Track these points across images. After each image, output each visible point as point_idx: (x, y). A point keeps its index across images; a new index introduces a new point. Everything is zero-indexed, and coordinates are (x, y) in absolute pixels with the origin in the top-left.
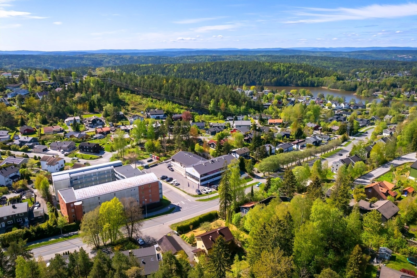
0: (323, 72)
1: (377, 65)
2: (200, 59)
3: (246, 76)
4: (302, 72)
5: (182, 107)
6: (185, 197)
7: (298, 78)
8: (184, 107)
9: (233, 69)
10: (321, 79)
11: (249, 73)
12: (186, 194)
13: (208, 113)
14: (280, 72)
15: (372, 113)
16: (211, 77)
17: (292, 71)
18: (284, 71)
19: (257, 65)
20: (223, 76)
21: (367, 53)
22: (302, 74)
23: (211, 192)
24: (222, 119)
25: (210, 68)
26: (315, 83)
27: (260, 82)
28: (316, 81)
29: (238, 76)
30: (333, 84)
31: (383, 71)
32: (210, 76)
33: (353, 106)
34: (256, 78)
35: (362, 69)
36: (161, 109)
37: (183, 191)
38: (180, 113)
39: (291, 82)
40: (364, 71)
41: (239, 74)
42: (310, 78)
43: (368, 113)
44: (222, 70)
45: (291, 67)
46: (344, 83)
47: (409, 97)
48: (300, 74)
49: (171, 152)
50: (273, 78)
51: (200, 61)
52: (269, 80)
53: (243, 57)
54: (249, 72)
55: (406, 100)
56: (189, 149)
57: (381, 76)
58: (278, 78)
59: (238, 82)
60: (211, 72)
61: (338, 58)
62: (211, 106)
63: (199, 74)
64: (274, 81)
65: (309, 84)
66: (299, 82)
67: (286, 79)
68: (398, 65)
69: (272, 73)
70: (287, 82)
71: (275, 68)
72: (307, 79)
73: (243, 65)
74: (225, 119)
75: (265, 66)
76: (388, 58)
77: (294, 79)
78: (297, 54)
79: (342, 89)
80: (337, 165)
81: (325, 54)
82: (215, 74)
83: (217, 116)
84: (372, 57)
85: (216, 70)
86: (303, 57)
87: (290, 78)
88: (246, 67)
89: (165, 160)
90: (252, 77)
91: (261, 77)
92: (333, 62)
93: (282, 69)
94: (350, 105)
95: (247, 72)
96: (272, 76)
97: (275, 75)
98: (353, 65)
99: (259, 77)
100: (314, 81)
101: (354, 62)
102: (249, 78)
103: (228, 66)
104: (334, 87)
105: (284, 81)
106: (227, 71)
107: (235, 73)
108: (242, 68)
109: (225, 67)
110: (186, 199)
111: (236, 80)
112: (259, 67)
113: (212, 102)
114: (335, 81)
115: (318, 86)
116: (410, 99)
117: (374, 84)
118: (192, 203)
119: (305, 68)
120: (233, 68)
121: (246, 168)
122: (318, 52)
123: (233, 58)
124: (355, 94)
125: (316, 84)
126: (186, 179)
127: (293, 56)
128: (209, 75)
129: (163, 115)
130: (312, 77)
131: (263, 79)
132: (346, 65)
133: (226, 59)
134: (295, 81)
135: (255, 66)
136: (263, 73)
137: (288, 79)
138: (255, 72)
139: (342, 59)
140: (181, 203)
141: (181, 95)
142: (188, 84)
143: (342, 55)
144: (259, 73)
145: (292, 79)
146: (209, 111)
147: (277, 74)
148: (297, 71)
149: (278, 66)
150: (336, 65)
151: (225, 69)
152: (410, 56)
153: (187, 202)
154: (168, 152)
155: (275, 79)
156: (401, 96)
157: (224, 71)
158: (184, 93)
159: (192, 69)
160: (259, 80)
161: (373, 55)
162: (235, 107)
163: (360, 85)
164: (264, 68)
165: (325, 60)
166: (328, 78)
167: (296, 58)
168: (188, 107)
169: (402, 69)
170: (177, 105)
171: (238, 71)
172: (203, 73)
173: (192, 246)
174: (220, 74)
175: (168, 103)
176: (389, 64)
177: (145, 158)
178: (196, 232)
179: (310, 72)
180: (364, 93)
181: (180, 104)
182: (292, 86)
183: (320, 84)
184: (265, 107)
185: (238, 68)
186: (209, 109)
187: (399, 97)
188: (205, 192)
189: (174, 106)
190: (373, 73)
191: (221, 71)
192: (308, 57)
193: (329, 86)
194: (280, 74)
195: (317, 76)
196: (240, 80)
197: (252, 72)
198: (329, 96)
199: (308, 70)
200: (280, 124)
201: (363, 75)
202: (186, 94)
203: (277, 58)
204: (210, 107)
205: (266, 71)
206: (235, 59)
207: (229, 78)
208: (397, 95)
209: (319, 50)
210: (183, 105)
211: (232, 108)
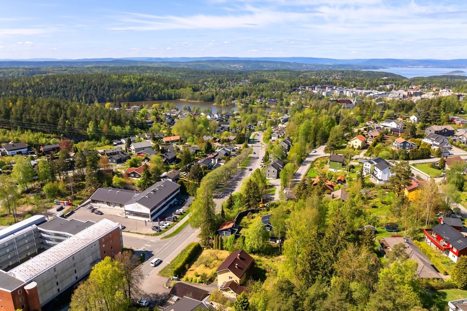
0: (177, 84)
1: (218, 74)
2: (11, 72)
3: (92, 91)
4: (156, 84)
5: (48, 135)
6: (145, 239)
7: (153, 92)
8: (52, 136)
9: (73, 84)
10: (177, 91)
11: (95, 88)
12: (144, 236)
13: (86, 138)
14: (132, 86)
15: (244, 120)
16: (44, 95)
17: (145, 83)
18: (136, 84)
19: (102, 77)
20: (61, 93)
21: (204, 63)
22: (157, 86)
23: (169, 225)
24: (108, 144)
25: (41, 84)
26: (172, 95)
27: (110, 98)
28: (173, 93)
29: (82, 92)
30: (190, 95)
31: (228, 81)
32: (42, 94)
33: (225, 116)
34: (105, 94)
35: (209, 79)
36: (18, 141)
37: (137, 233)
38: (49, 144)
39: (146, 96)
40: (211, 81)
41: (83, 90)
42: (166, 90)
43: (240, 121)
44: (59, 86)
45: (142, 80)
46: (201, 94)
47: (261, 104)
48: (154, 87)
49: (80, 192)
50: (126, 93)
51: (11, 75)
52: (121, 95)
53: (71, 69)
54: (95, 86)
55: (259, 106)
56: (105, 184)
57: (228, 85)
58: (131, 92)
59: (82, 99)
60: (43, 88)
61: (180, 69)
62: (91, 130)
63: (25, 92)
64: (128, 96)
65: (166, 97)
66: (156, 96)
67: (140, 93)
68: (236, 74)
69: (123, 87)
70: (143, 97)
71: (125, 81)
72: (163, 91)
73: (84, 79)
74: (111, 143)
75: (113, 79)
76: (223, 67)
77: (149, 93)
78: (133, 65)
79: (200, 100)
80: (269, 171)
81: (163, 65)
82: (49, 91)
83: (100, 142)
84: (210, 67)
85: (49, 86)
86: (143, 68)
87: (145, 92)
88: (89, 81)
89: (80, 204)
90: (100, 93)
91: (111, 92)
92: (177, 73)
93: (134, 82)
94: (222, 115)
95: (92, 87)
96: (123, 91)
97: (127, 89)
98: (197, 75)
99: (108, 92)
100: (171, 94)
101: (197, 72)
102: (96, 94)
103: (65, 80)
104: (192, 99)
105: (139, 95)
106: (66, 87)
107: (76, 89)
108: (85, 83)
109: (61, 81)
110: (148, 241)
111: (79, 97)
112: (106, 81)
113: (91, 125)
114: (192, 92)
115: (175, 98)
116: (263, 105)
117: (228, 93)
118: (158, 243)
119: (159, 80)
120: (72, 82)
121: (188, 191)
122: (155, 62)
123: (58, 70)
124: (215, 104)
125: (173, 97)
126: (127, 219)
127: (132, 67)
128: (41, 92)
129: (26, 149)
130: (168, 90)
131: (114, 94)
132: (191, 75)
133: (49, 72)
134: (150, 94)
135: (101, 79)
136: (111, 87)
137: (143, 93)
138: (101, 86)
139: (184, 70)
140: (147, 247)
141: (43, 121)
142: (49, 105)
143: (181, 65)
144: (107, 88)
145: (147, 93)
146: (88, 136)
147: (129, 88)
148: (151, 84)
149: (128, 78)
150: (181, 76)
151: (62, 84)
152: (241, 65)
153: (151, 243)
154: (76, 193)
155: (128, 93)
156: (255, 103)
157: (61, 87)
158: (48, 117)
159: (13, 86)
160: (109, 96)
161: (210, 65)
162: (119, 127)
163: (217, 95)
164: (112, 81)
165: (167, 71)
166: (184, 90)
167: (136, 70)
168: (57, 134)
169: (243, 78)
170: (40, 134)
171: (80, 87)
172: (31, 91)
173: (207, 284)
174: (56, 91)
175: (26, 132)
176: (228, 74)
177: (49, 206)
178: (193, 270)
179: (165, 84)
180: (224, 103)
181: (44, 132)
182: (148, 100)
183: (178, 96)
184: (149, 124)
185: (79, 83)
186: (89, 134)
187: (253, 104)
188: (164, 227)
189: (36, 135)
190: (220, 82)
191: (57, 87)
192: (149, 68)
193: (187, 98)
194: (133, 87)
195: (172, 88)
196: (85, 96)
197: (98, 87)
198: (194, 108)
199: (161, 82)
200: (178, 141)
201: (212, 85)
202: (50, 118)
203: (114, 70)
204: (89, 132)
205: (115, 85)
206: (61, 72)
207: (70, 95)
208: (252, 102)
209: (155, 60)
210: (47, 133)
211: (117, 129)
